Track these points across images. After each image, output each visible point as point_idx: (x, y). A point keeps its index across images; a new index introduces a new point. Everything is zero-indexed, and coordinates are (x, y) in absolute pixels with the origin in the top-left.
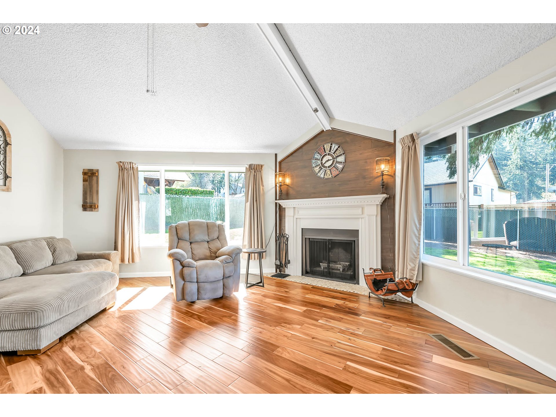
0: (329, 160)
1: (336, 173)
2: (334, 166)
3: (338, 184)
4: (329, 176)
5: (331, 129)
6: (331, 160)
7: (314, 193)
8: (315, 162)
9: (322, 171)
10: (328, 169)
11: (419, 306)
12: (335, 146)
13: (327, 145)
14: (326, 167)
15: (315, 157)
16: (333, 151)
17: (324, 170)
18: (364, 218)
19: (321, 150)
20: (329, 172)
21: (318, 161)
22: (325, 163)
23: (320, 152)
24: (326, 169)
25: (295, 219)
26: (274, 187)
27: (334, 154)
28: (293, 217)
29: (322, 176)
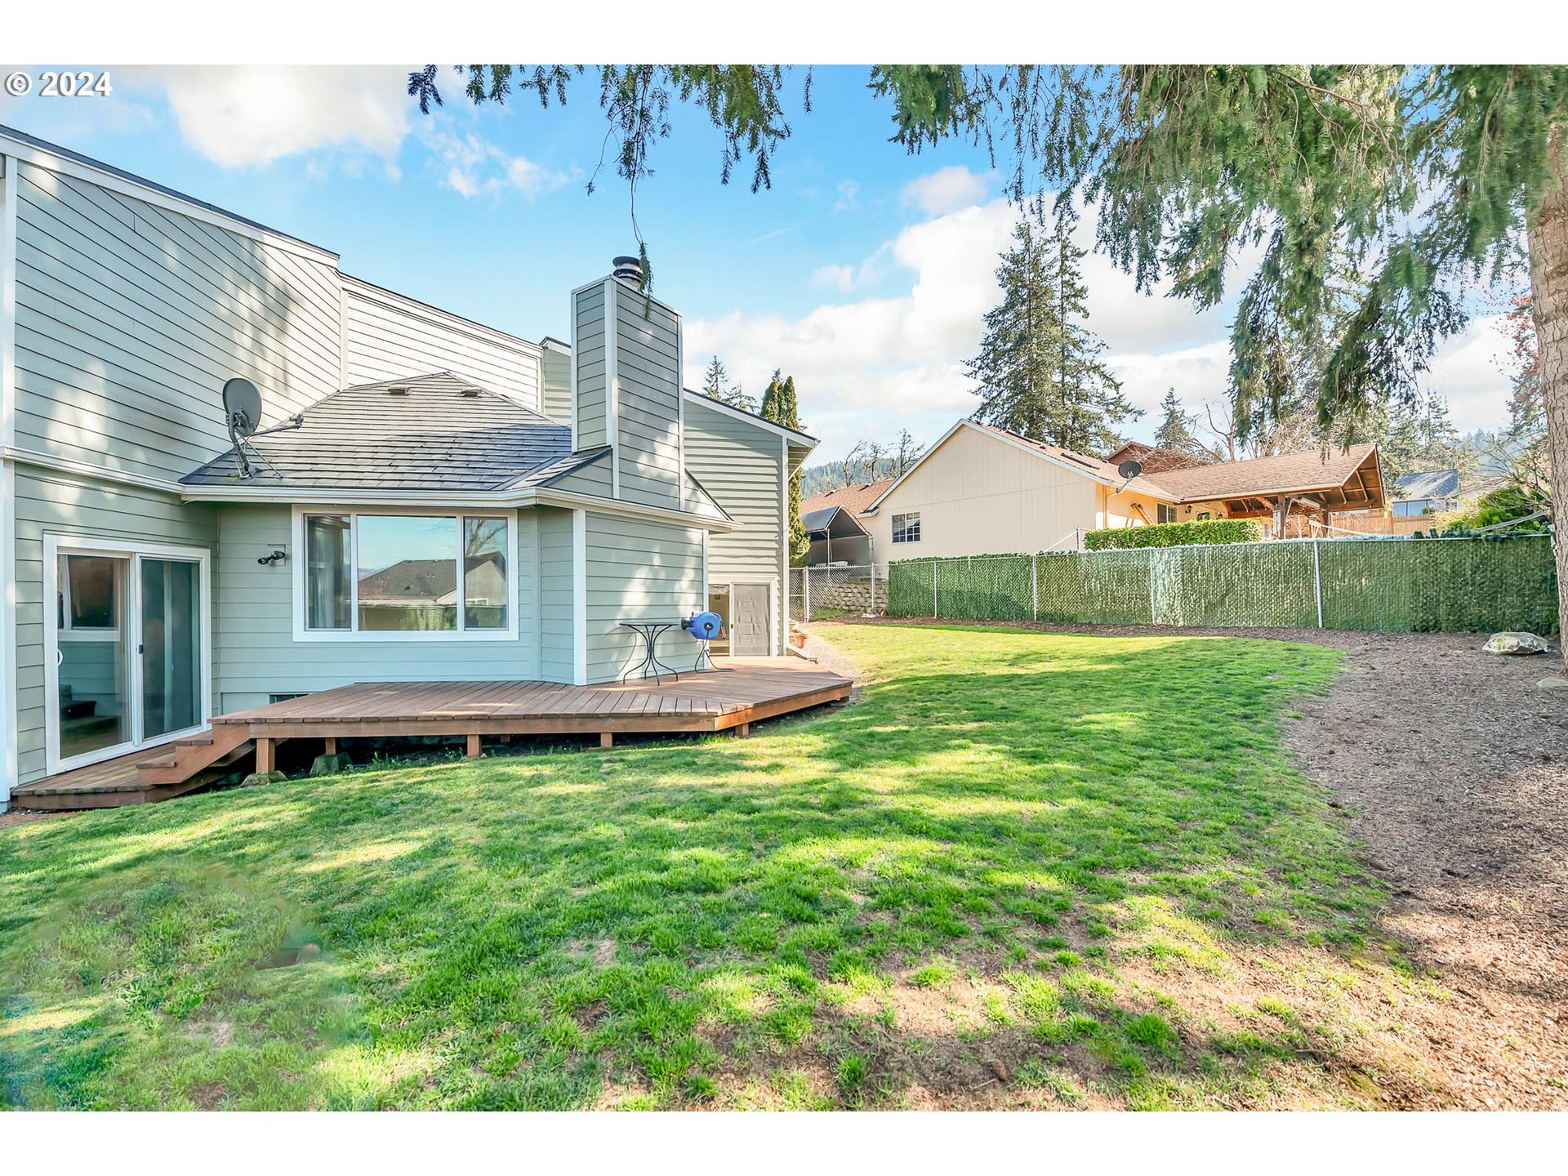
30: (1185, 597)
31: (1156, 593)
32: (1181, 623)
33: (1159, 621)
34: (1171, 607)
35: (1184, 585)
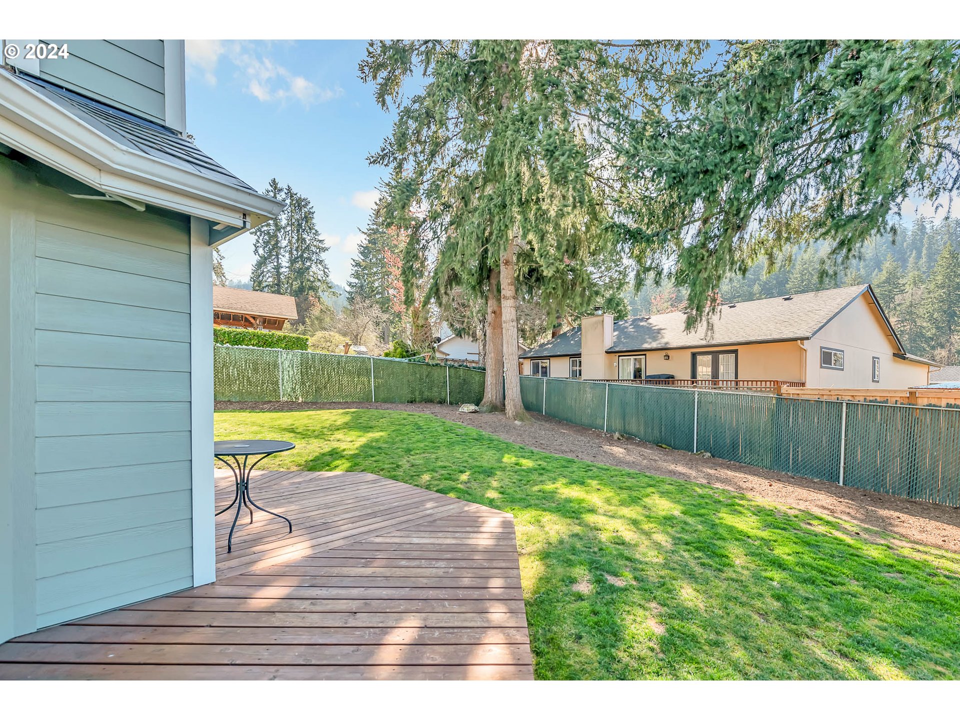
30: (303, 383)
31: (283, 380)
32: (300, 400)
33: (285, 399)
34: (293, 389)
35: (302, 376)
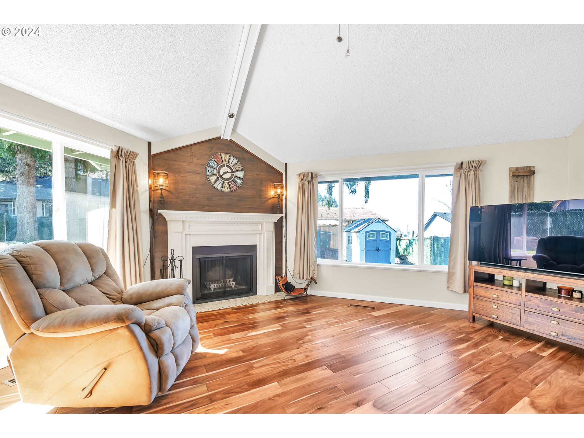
0: (227, 172)
1: (234, 187)
2: (233, 180)
3: (236, 199)
4: (226, 189)
5: (229, 140)
6: (229, 172)
7: (208, 206)
8: (211, 170)
9: (219, 182)
10: (226, 181)
11: (313, 295)
12: (234, 159)
13: (225, 155)
14: (224, 179)
15: (211, 164)
16: (231, 163)
17: (221, 182)
18: (263, 234)
19: (218, 159)
20: (227, 185)
21: (215, 170)
22: (223, 175)
23: (216, 160)
24: (224, 181)
25: (184, 236)
26: (146, 191)
27: (232, 167)
28: (182, 233)
29: (219, 188)
